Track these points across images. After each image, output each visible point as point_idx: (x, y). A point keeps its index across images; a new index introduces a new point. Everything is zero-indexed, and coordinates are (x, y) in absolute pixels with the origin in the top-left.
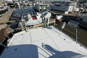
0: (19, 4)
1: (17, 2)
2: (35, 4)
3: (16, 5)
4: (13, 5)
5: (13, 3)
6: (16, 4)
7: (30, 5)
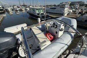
0: (9, 10)
1: (7, 8)
2: (28, 9)
3: (6, 11)
4: (3, 11)
5: (2, 9)
6: (6, 9)
7: (22, 9)
